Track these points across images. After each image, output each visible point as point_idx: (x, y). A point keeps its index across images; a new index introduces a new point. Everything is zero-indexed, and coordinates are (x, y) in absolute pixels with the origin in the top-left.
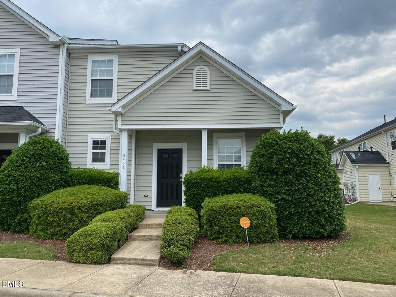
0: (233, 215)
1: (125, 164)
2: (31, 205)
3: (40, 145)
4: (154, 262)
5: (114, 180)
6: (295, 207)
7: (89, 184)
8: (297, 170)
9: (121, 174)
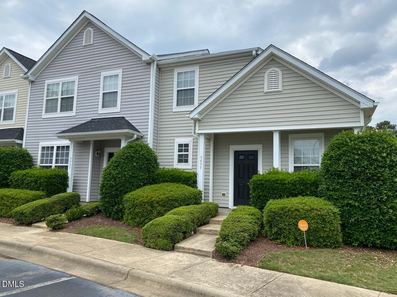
0: (292, 217)
1: (202, 164)
2: (125, 198)
3: (133, 149)
4: (208, 253)
5: (192, 179)
6: (362, 214)
7: (171, 182)
8: (367, 173)
9: (199, 174)
